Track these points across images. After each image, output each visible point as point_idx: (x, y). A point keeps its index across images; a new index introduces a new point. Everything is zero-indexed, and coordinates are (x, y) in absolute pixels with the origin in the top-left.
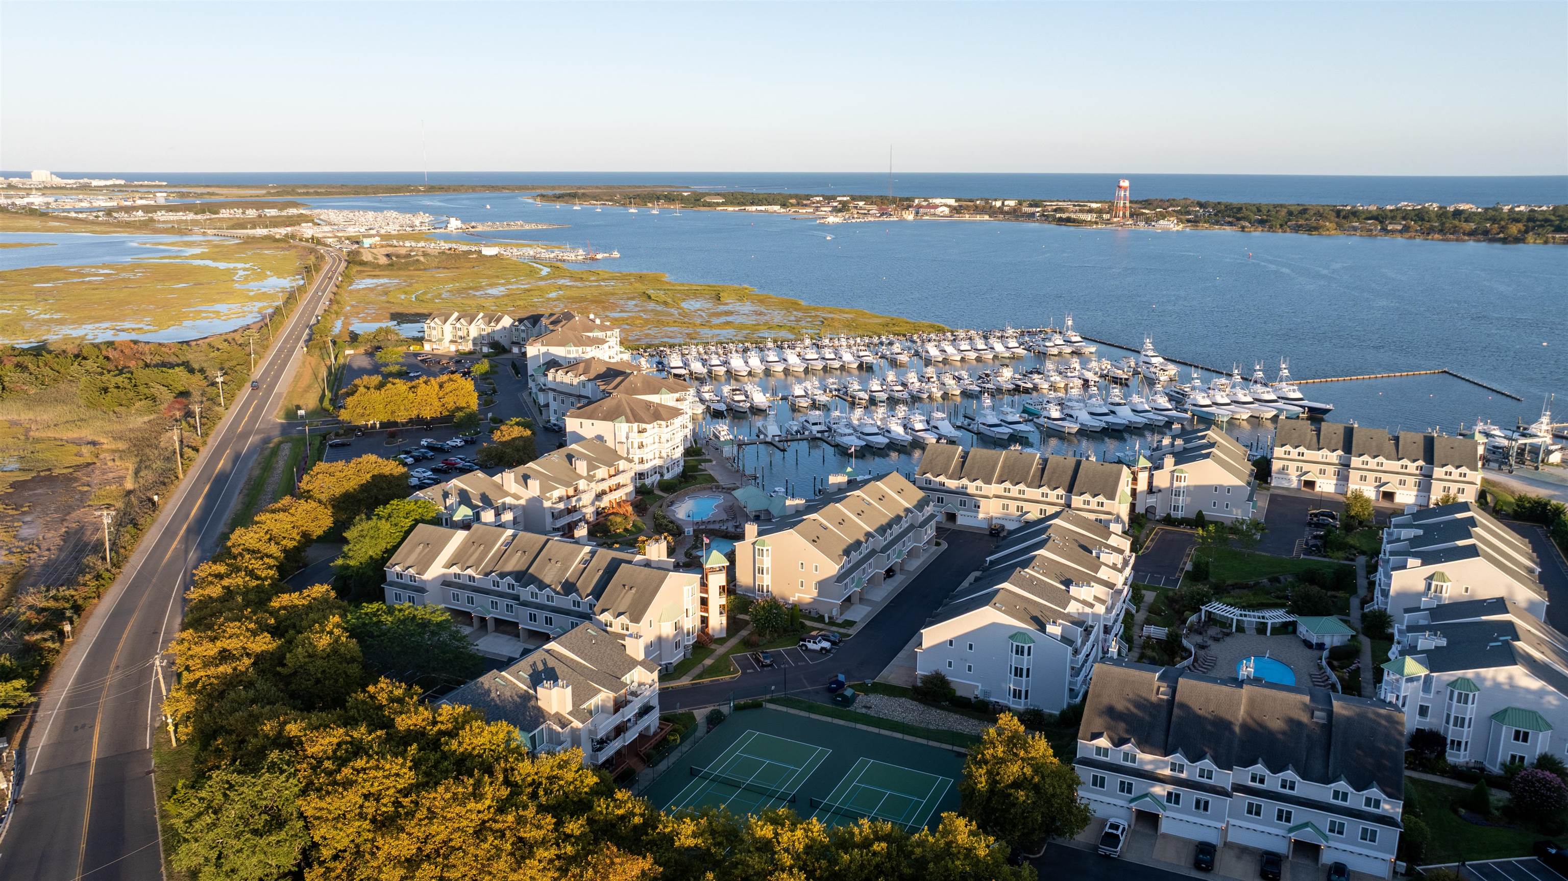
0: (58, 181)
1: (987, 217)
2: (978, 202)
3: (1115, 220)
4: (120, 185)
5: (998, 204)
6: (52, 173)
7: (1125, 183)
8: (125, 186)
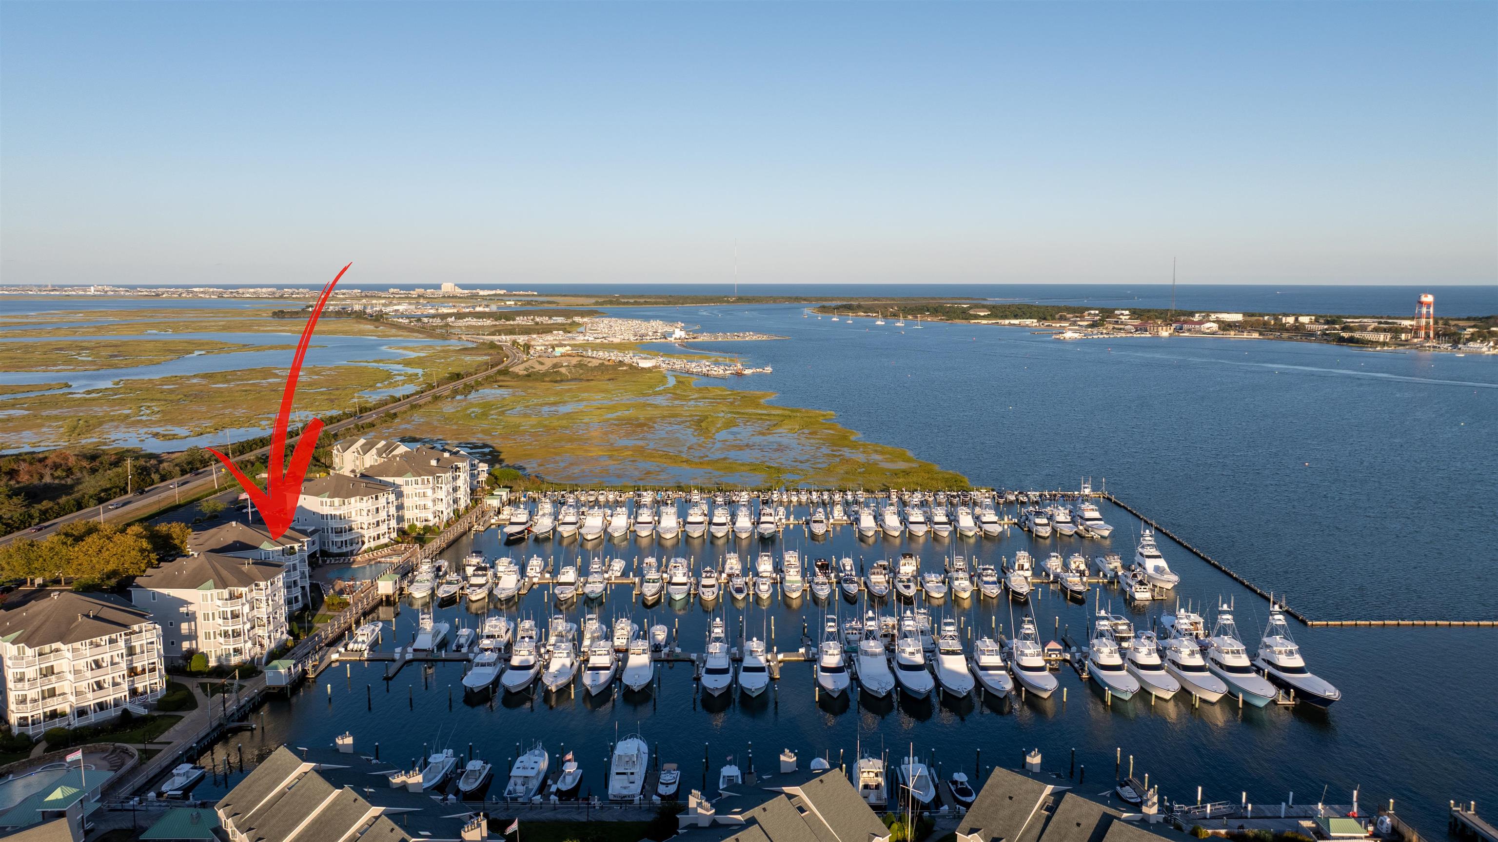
0: (459, 291)
1: (1256, 335)
2: (1266, 318)
3: (1416, 340)
4: (500, 295)
5: (1291, 320)
6: (456, 285)
7: (1429, 298)
8: (504, 295)
